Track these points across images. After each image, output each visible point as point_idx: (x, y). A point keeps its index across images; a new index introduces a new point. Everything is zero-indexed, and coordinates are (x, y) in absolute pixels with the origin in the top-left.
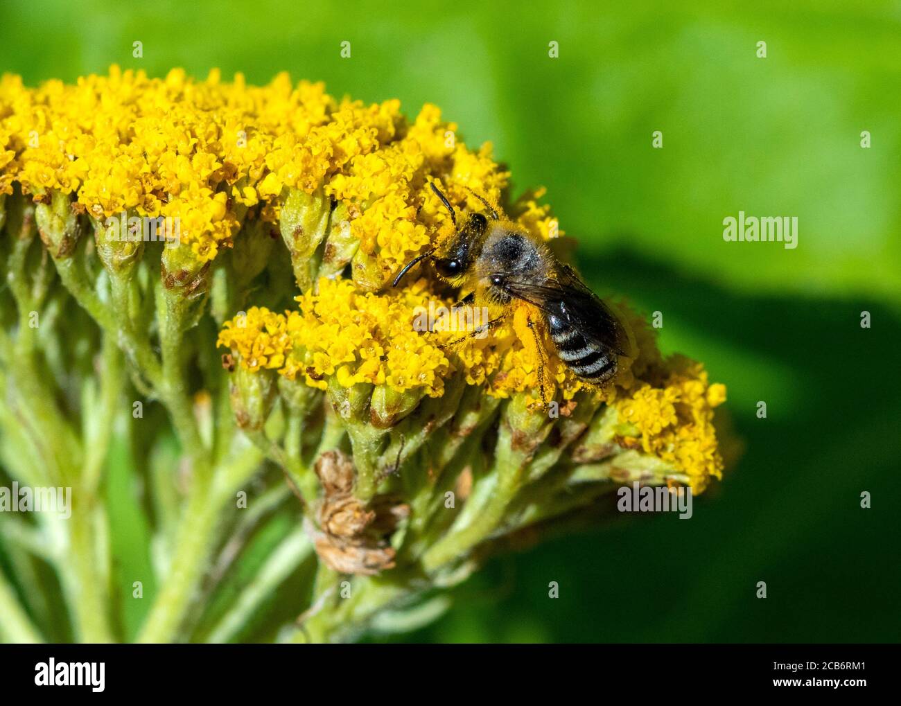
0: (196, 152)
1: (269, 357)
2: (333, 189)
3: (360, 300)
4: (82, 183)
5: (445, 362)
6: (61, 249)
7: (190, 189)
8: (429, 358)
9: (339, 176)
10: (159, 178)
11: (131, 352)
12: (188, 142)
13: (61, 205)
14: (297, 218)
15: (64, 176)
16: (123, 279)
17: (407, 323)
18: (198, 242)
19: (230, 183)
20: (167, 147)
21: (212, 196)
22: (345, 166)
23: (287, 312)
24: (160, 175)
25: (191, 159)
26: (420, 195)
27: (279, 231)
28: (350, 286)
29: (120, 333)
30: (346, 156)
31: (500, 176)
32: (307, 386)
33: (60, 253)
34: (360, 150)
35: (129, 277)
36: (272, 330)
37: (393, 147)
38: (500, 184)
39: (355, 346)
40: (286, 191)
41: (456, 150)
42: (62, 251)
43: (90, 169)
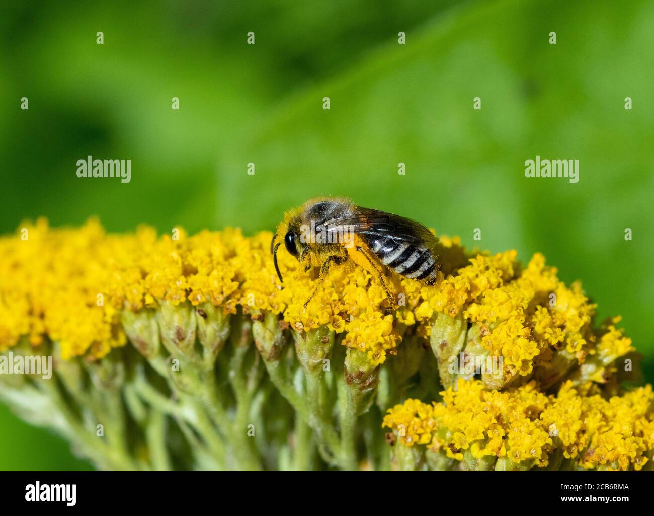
0: (371, 286)
1: (420, 436)
2: (470, 314)
3: (487, 395)
4: (287, 306)
5: (550, 441)
6: (271, 354)
7: (367, 312)
8: (538, 438)
9: (474, 306)
10: (343, 304)
11: (319, 430)
12: (365, 278)
13: (271, 322)
14: (443, 335)
15: (274, 301)
16: (315, 377)
17: (522, 412)
18: (372, 351)
19: (395, 308)
20: (349, 281)
21: (382, 318)
22: (478, 297)
23: (434, 403)
24: (344, 301)
25: (367, 290)
26: (533, 320)
27: (430, 344)
28: (480, 385)
29: (312, 416)
30: (479, 290)
31: (590, 307)
32: (447, 457)
33: (270, 357)
34: (489, 286)
35: (320, 376)
36: (422, 415)
37: (512, 284)
38: (589, 312)
39: (485, 428)
40: (435, 315)
41: (557, 288)
42: (271, 356)
43: (294, 296)
